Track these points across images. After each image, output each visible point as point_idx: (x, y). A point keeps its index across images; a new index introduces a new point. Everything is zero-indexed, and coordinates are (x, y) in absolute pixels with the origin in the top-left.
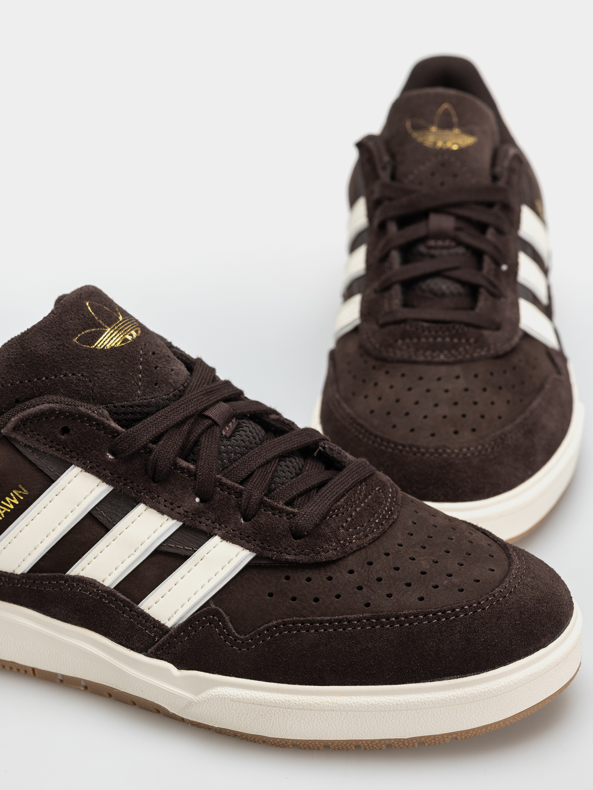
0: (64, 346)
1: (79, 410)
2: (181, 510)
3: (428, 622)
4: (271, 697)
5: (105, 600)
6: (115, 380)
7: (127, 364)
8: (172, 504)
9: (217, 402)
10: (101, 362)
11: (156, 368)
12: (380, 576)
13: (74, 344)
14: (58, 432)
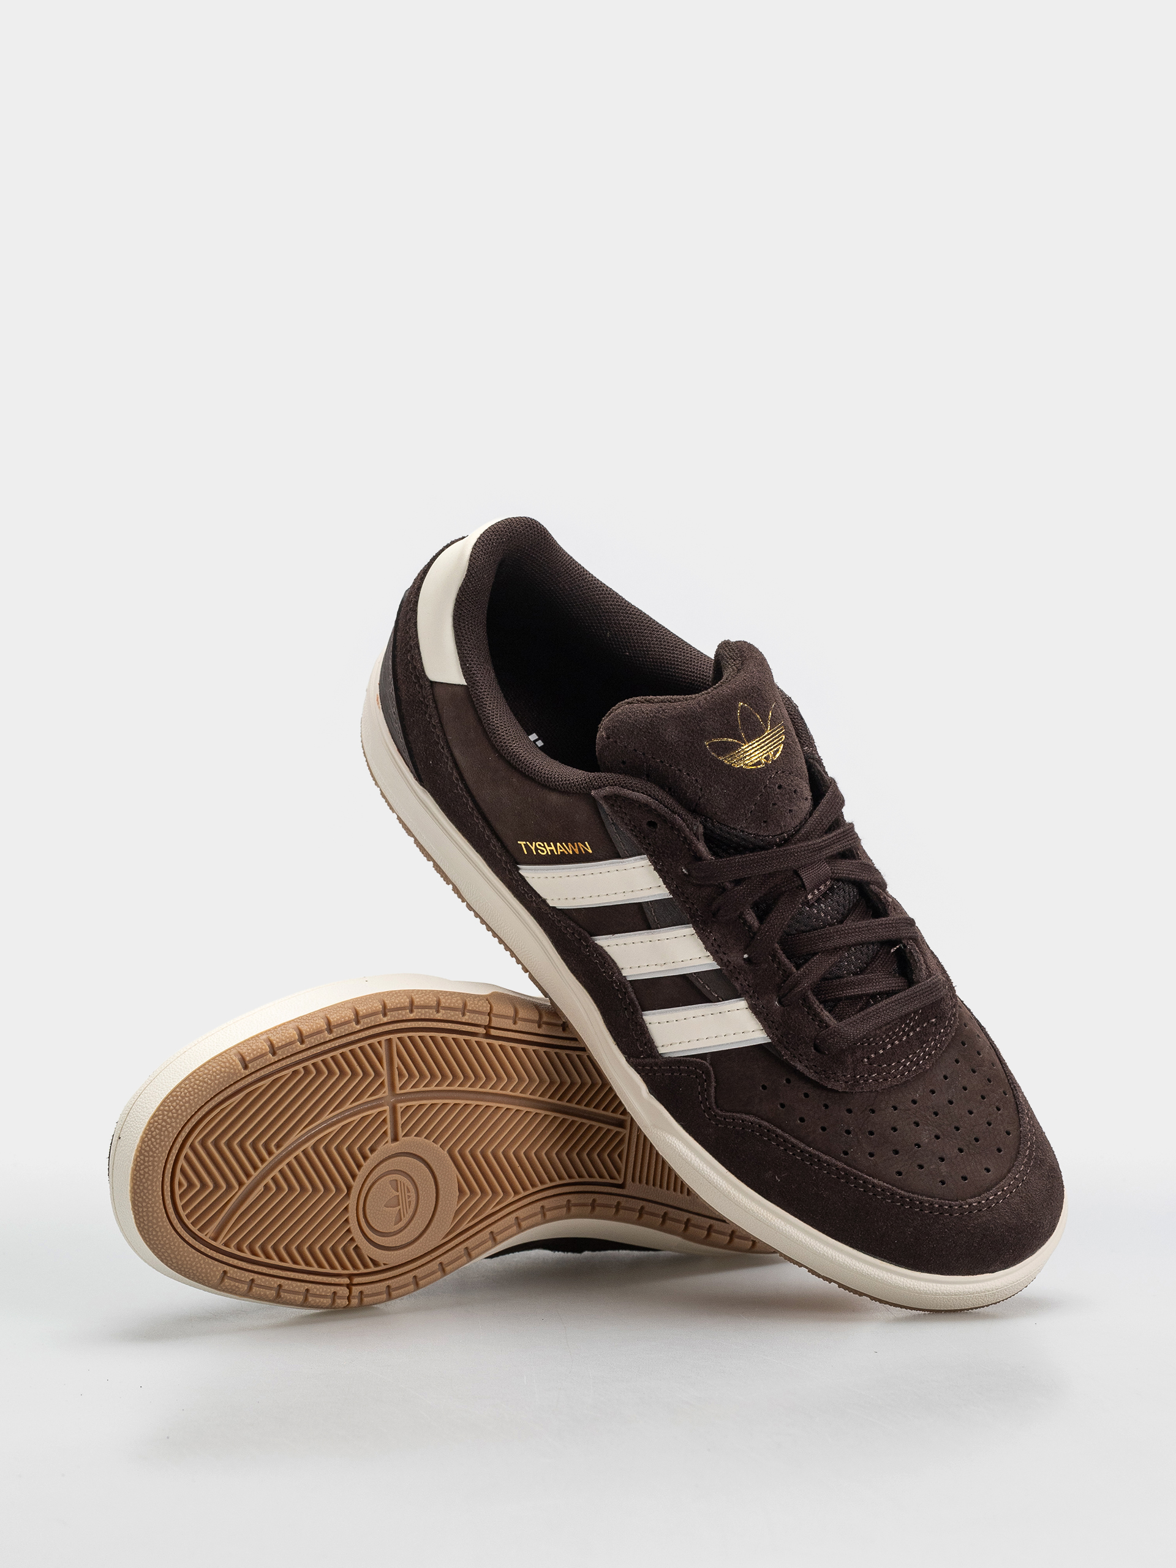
0: (693, 744)
1: (672, 817)
2: (725, 958)
3: (891, 1202)
4: (716, 1178)
5: (616, 986)
6: (726, 803)
8: (719, 946)
9: (822, 860)
10: (720, 777)
11: (774, 804)
12: (874, 1130)
13: (704, 747)
14: (644, 822)
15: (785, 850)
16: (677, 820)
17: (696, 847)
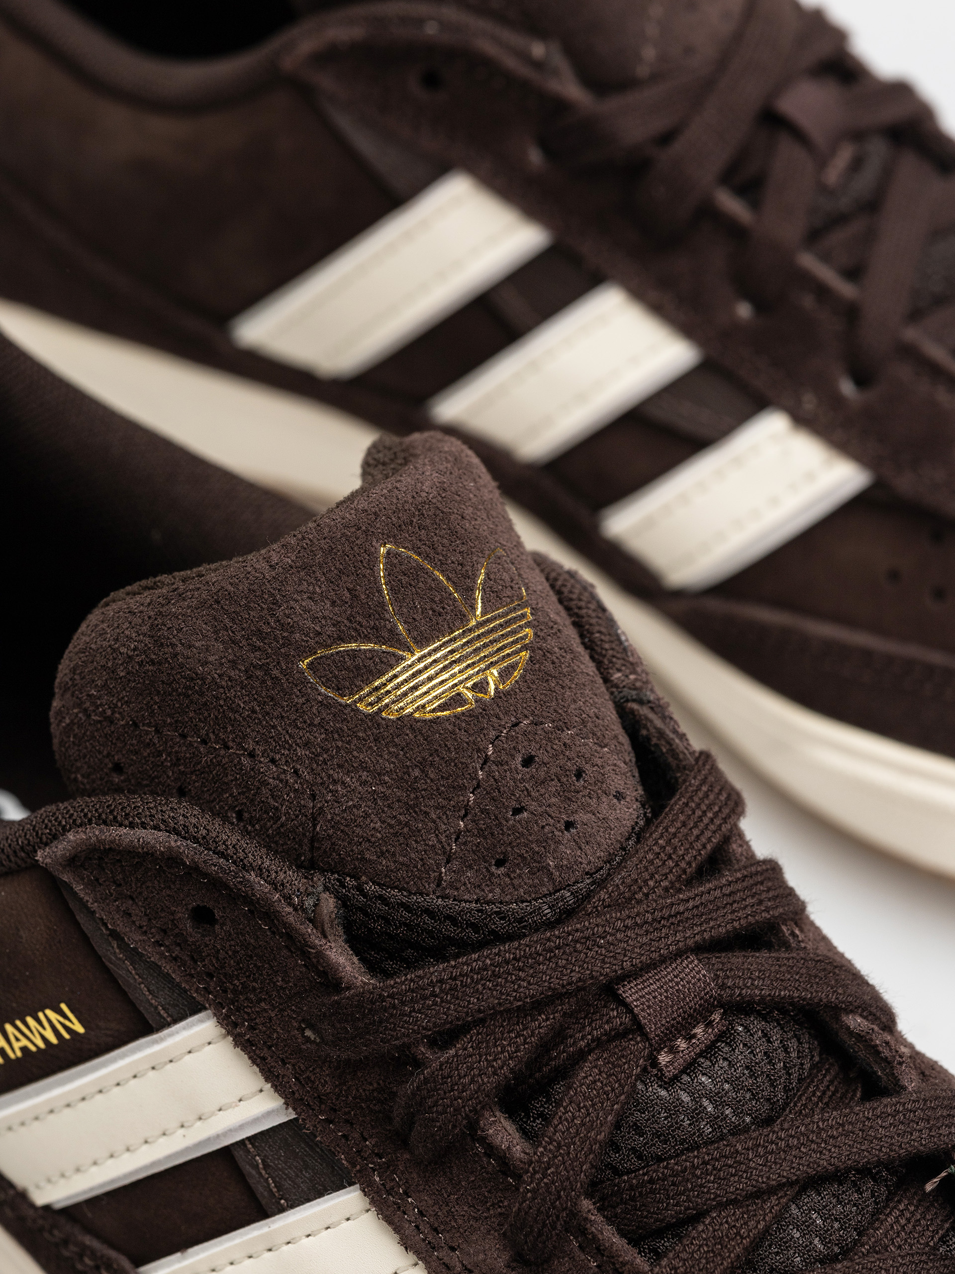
0: (267, 672)
1: (245, 882)
6: (383, 822)
7: (432, 780)
9: (680, 954)
10: (355, 753)
11: (517, 811)
13: (297, 676)
14: (182, 914)
15: (569, 934)
16: (257, 887)
17: (320, 955)
